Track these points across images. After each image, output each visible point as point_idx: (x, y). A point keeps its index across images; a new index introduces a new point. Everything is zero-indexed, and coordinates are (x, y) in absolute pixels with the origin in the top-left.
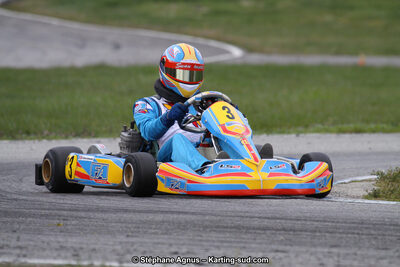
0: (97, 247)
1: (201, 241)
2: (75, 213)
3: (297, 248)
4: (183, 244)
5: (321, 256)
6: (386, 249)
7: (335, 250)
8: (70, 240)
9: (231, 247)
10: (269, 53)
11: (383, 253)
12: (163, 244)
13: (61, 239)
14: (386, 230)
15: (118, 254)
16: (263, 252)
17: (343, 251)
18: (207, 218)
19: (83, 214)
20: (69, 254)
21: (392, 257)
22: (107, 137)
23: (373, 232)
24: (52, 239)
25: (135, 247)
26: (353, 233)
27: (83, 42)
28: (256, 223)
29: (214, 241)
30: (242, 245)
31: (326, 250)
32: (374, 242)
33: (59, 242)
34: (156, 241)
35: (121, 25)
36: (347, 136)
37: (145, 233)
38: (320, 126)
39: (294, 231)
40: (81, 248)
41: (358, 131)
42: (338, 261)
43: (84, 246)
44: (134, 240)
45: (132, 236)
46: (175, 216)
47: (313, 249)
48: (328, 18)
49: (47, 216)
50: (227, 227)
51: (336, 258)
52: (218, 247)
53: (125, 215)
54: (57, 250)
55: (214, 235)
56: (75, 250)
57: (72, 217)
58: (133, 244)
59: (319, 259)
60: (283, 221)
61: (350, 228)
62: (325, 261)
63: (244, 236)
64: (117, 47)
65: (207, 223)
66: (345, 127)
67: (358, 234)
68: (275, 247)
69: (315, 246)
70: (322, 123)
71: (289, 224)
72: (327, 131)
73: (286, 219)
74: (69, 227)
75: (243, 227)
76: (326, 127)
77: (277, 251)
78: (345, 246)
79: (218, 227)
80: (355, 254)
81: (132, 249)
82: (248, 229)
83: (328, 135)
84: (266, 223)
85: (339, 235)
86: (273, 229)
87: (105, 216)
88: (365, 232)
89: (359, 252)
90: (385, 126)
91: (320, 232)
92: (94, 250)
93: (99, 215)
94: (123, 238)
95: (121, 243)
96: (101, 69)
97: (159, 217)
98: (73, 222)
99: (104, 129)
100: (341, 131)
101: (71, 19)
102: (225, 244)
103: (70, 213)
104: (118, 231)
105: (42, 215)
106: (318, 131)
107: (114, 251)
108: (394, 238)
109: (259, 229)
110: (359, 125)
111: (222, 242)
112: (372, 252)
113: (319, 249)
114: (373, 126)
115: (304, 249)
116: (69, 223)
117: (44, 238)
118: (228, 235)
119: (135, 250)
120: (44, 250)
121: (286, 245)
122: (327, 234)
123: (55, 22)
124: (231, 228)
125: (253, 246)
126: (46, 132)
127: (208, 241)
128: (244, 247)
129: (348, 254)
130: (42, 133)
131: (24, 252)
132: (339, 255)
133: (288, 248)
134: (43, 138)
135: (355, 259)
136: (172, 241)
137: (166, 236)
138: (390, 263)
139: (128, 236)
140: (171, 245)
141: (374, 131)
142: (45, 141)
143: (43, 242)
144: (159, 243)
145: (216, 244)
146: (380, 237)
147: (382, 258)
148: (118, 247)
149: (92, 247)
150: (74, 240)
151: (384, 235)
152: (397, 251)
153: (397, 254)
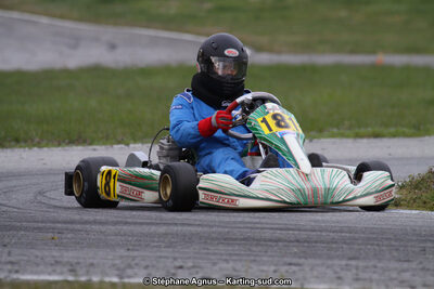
0: (95, 262)
1: (208, 254)
2: (69, 226)
3: (311, 261)
4: (188, 258)
5: (338, 270)
6: (408, 261)
7: (353, 263)
8: (66, 254)
9: (241, 260)
10: (279, 52)
11: (405, 265)
12: (167, 257)
13: (55, 254)
14: (409, 241)
15: (118, 269)
16: (276, 265)
17: (361, 264)
18: (214, 229)
19: (78, 227)
20: (65, 269)
21: (415, 269)
22: (104, 144)
23: (393, 243)
24: (46, 253)
25: (136, 261)
26: (372, 245)
27: (76, 42)
28: (268, 234)
29: (222, 255)
30: (252, 258)
31: (344, 262)
32: (395, 254)
33: (53, 257)
34: (159, 254)
35: (116, 24)
36: (365, 141)
37: (147, 246)
38: (335, 130)
39: (309, 242)
40: (78, 263)
41: (376, 136)
42: (357, 274)
43: (81, 261)
44: (136, 253)
45: (133, 250)
46: (180, 228)
47: (330, 262)
48: (343, 13)
49: (40, 229)
50: (236, 239)
51: (354, 271)
52: (227, 261)
53: (125, 227)
54: (52, 265)
55: (222, 248)
56: (72, 265)
57: (67, 229)
58: (134, 258)
59: (336, 273)
60: (296, 232)
61: (369, 239)
62: (342, 274)
63: (254, 249)
64: (113, 47)
65: (215, 235)
66: (362, 130)
67: (378, 245)
68: (288, 260)
69: (331, 258)
70: (338, 127)
71: (303, 235)
72: (343, 136)
73: (299, 230)
74: (64, 241)
75: (254, 239)
76: (341, 131)
77: (290, 264)
78: (364, 259)
79: (226, 239)
80: (375, 267)
81: (133, 263)
82: (258, 241)
83: (344, 140)
84: (278, 234)
85: (357, 247)
86: (286, 241)
87: (103, 228)
88: (386, 243)
89: (379, 265)
90: (406, 130)
91: (337, 243)
92: (92, 265)
93: (96, 227)
94: (122, 252)
95: (121, 257)
96: (96, 71)
97: (162, 229)
98: (69, 236)
99: (101, 135)
100: (358, 136)
101: (62, 17)
102: (234, 258)
103: (65, 226)
104: (118, 245)
105: (35, 228)
106: (333, 136)
107: (114, 265)
109: (270, 240)
110: (377, 130)
111: (231, 255)
112: (394, 265)
113: (336, 262)
114: (392, 130)
115: (318, 262)
116: (64, 236)
117: (38, 253)
118: (237, 247)
119: (136, 264)
120: (38, 265)
121: (300, 257)
122: (344, 246)
123: (45, 20)
124: (241, 240)
125: (265, 259)
126: (37, 139)
127: (215, 254)
128: (255, 261)
129: (367, 267)
130: (32, 140)
131: (16, 268)
132: (357, 268)
133: (302, 261)
134: (34, 146)
135: (374, 272)
136: (177, 255)
137: (171, 250)
138: (414, 275)
139: (128, 250)
140: (175, 259)
141: (394, 136)
142: (36, 149)
143: (37, 257)
144: (161, 257)
145: (224, 257)
146: (402, 249)
147: (404, 271)
148: (118, 262)
149: (91, 261)
150: (71, 254)
151: (406, 246)
152: (421, 263)
153: (421, 266)
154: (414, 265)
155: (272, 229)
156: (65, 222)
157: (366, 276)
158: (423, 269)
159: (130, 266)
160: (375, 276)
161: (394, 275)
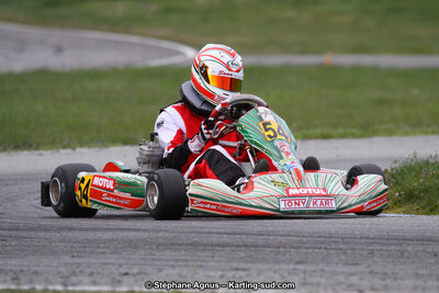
0: (39, 269)
1: (154, 260)
2: (14, 233)
3: (259, 266)
4: (134, 264)
5: (286, 274)
6: (357, 264)
7: (301, 267)
8: (9, 262)
9: (187, 266)
11: (353, 269)
12: (113, 264)
14: (357, 244)
15: (62, 277)
16: (223, 270)
17: (309, 268)
18: (160, 234)
19: (23, 234)
20: (8, 278)
21: (363, 273)
23: (342, 246)
25: (81, 268)
26: (320, 248)
28: (215, 239)
29: (168, 260)
30: (199, 263)
31: (291, 267)
32: (343, 257)
34: (103, 261)
37: (92, 252)
39: (256, 247)
40: (22, 271)
42: (305, 279)
43: (25, 269)
44: (80, 260)
45: (78, 257)
46: (125, 233)
47: (277, 267)
50: (182, 245)
51: (302, 275)
52: (173, 267)
53: (70, 234)
55: (168, 254)
56: (15, 273)
57: (11, 237)
58: (79, 265)
59: (283, 277)
60: (243, 237)
61: (317, 242)
63: (201, 254)
65: (161, 241)
66: (311, 132)
67: (326, 249)
68: (235, 265)
69: (278, 262)
71: (250, 240)
73: (247, 234)
74: (9, 248)
75: (200, 244)
77: (237, 269)
78: (311, 263)
79: (172, 245)
80: (323, 271)
81: (77, 270)
82: (205, 246)
84: (225, 238)
85: (304, 251)
86: (233, 246)
87: (48, 235)
88: (334, 246)
89: (327, 269)
90: (354, 131)
91: (284, 247)
92: (36, 273)
93: (41, 234)
94: (67, 259)
95: (65, 264)
97: (108, 235)
98: (13, 243)
99: (47, 140)
102: (180, 263)
103: (10, 233)
104: (63, 252)
107: (58, 273)
108: (365, 253)
109: (217, 245)
110: (326, 131)
111: (178, 260)
112: (341, 268)
113: (283, 266)
115: (267, 267)
118: (183, 253)
119: (81, 272)
121: (247, 262)
122: (292, 250)
124: (187, 245)
125: (211, 264)
127: (161, 260)
128: (201, 266)
129: (315, 271)
132: (304, 273)
133: (249, 265)
135: (322, 276)
136: (122, 261)
137: (115, 256)
138: (361, 279)
139: (73, 257)
140: (120, 265)
141: (342, 136)
144: (106, 264)
145: (171, 263)
146: (349, 252)
147: (352, 274)
148: (63, 269)
149: (35, 269)
150: (14, 262)
151: (354, 249)
152: (369, 266)
153: (368, 270)
154: (361, 268)
155: (219, 233)
156: (9, 230)
157: (313, 280)
158: (371, 272)
159: (74, 274)
160: (323, 281)
161: (342, 279)
